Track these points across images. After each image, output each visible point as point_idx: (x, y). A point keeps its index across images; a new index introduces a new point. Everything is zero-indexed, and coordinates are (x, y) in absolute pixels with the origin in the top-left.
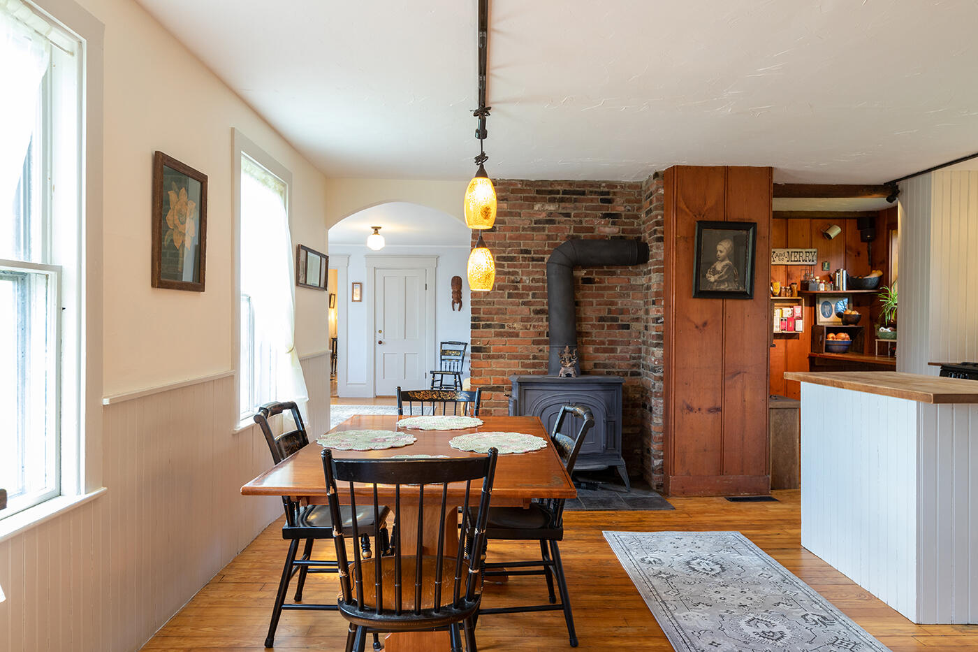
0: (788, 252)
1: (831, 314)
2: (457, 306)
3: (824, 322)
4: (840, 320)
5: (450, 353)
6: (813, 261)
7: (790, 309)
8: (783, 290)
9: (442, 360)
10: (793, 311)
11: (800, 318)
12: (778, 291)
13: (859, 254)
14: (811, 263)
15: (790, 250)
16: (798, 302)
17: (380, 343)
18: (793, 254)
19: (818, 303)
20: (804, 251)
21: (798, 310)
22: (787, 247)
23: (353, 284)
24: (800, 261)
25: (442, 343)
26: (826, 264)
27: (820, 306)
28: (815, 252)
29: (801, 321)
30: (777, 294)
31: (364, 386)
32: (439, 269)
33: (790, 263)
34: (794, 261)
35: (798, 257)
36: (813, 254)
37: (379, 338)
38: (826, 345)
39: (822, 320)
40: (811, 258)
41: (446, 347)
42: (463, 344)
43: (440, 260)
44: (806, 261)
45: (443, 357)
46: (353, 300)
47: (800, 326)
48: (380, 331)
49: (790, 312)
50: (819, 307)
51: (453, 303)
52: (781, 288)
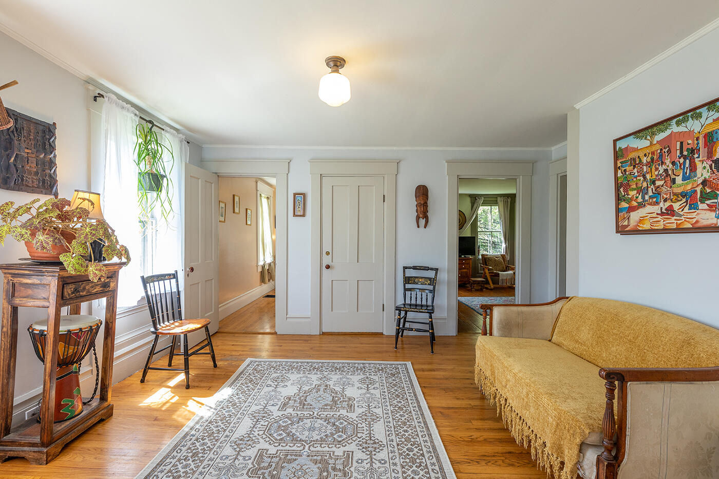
2: (422, 222)
5: (416, 280)
9: (406, 290)
17: (328, 267)
23: (295, 195)
25: (405, 268)
31: (309, 320)
32: (399, 176)
37: (327, 260)
41: (411, 273)
42: (432, 269)
43: (402, 165)
45: (408, 286)
46: (295, 215)
48: (328, 253)
51: (418, 218)
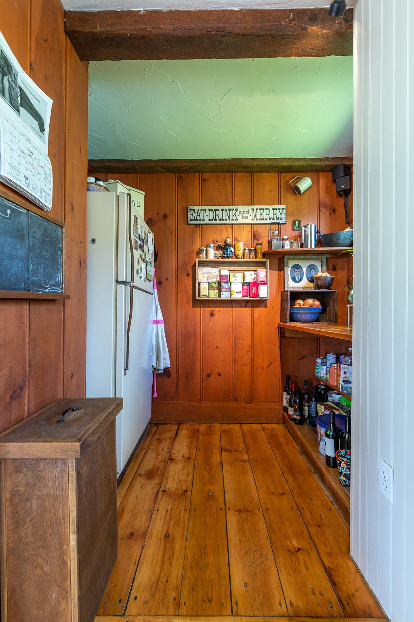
0: (253, 209)
1: (301, 279)
3: (293, 288)
4: (312, 285)
6: (281, 219)
7: (252, 273)
8: (247, 251)
10: (257, 275)
11: (264, 283)
12: (240, 253)
13: (334, 211)
14: (279, 221)
15: (255, 207)
16: (263, 264)
18: (258, 211)
19: (287, 266)
20: (271, 207)
21: (262, 273)
22: (252, 204)
24: (266, 219)
26: (297, 222)
27: (289, 269)
28: (283, 209)
29: (266, 286)
30: (241, 255)
33: (255, 222)
34: (260, 219)
35: (264, 214)
36: (281, 211)
38: (291, 313)
39: (291, 285)
40: (278, 215)
44: (273, 219)
47: (264, 292)
49: (253, 276)
50: (288, 271)
52: (244, 250)
